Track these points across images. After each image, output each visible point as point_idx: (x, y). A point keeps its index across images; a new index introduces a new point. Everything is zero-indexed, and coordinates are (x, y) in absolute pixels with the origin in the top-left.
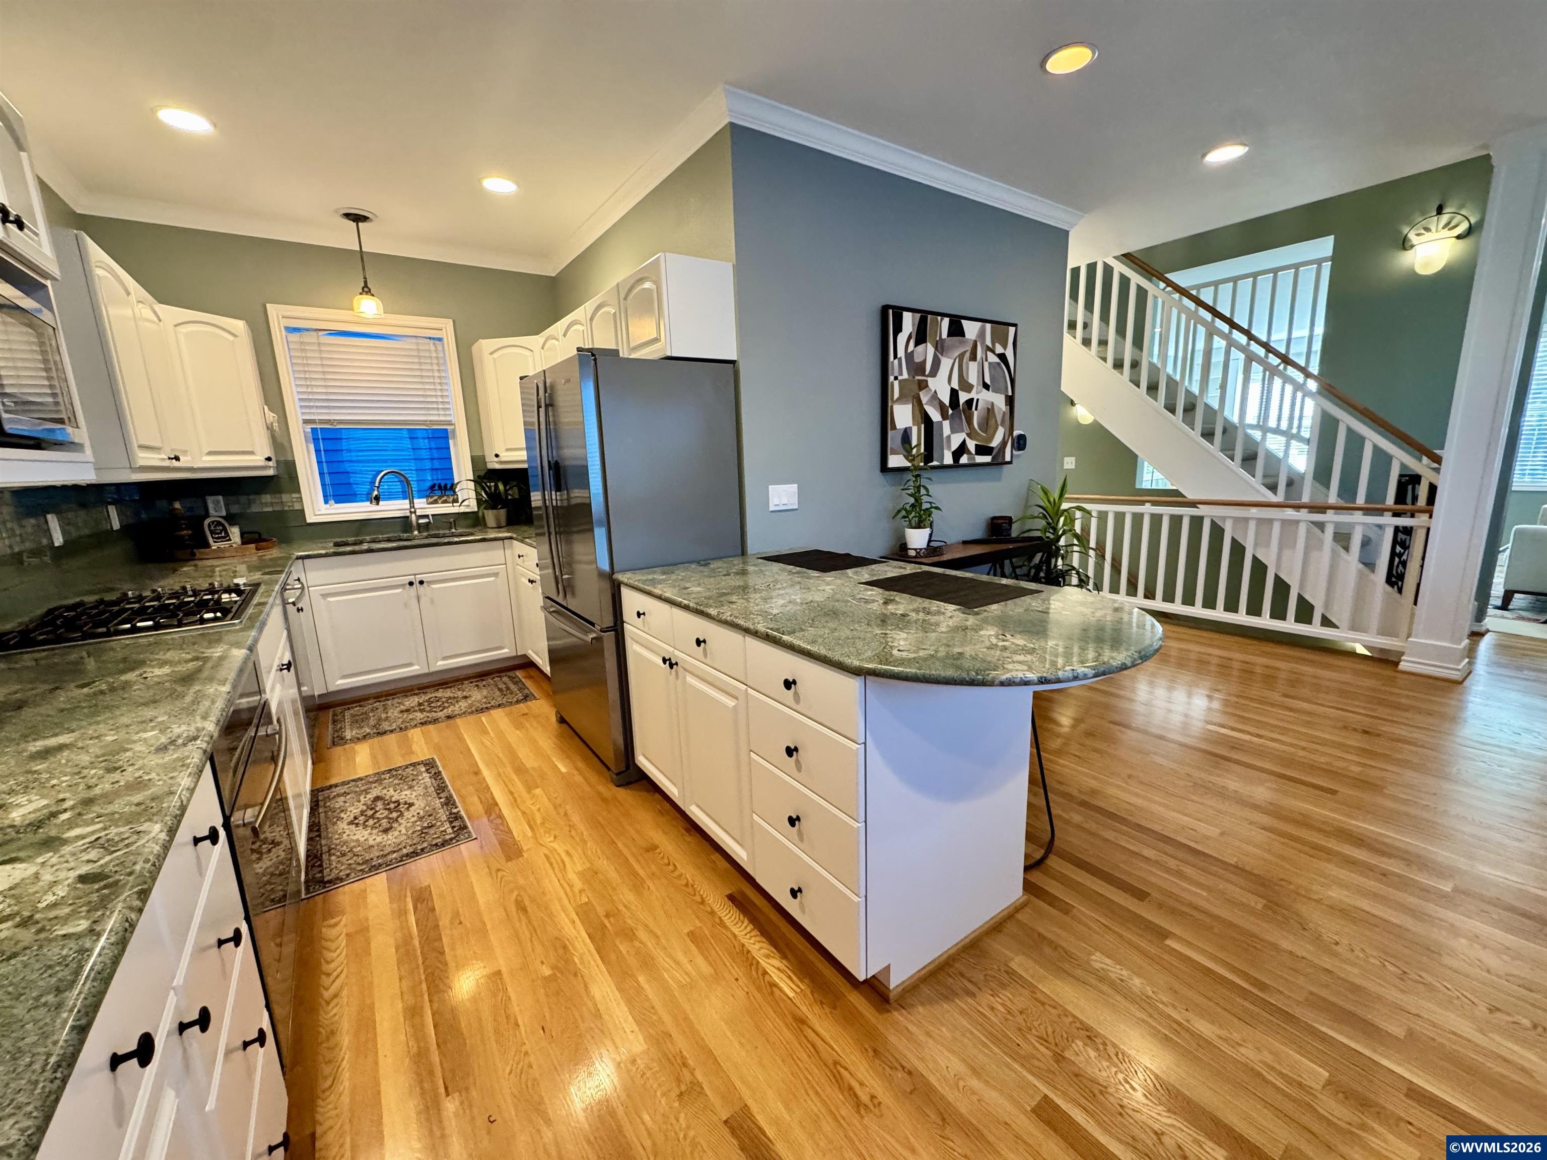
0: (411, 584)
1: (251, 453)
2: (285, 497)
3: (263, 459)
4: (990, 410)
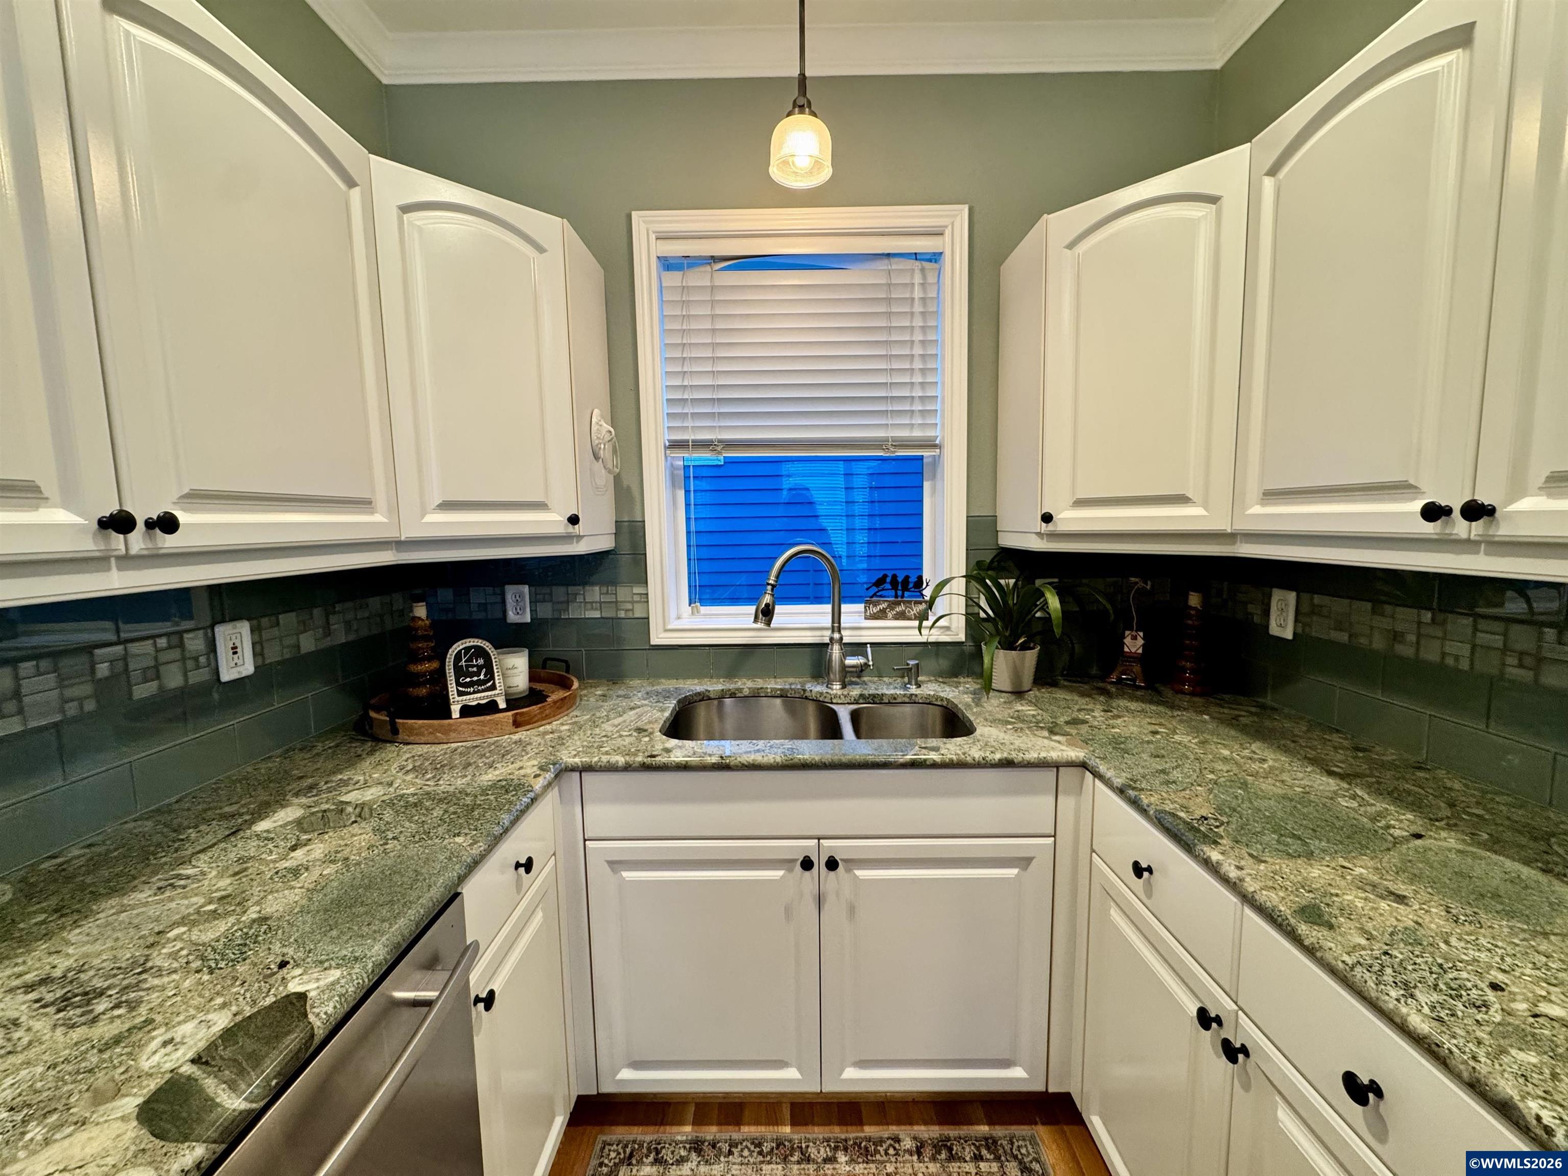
0: (807, 864)
1: (540, 506)
2: (623, 593)
3: (563, 519)
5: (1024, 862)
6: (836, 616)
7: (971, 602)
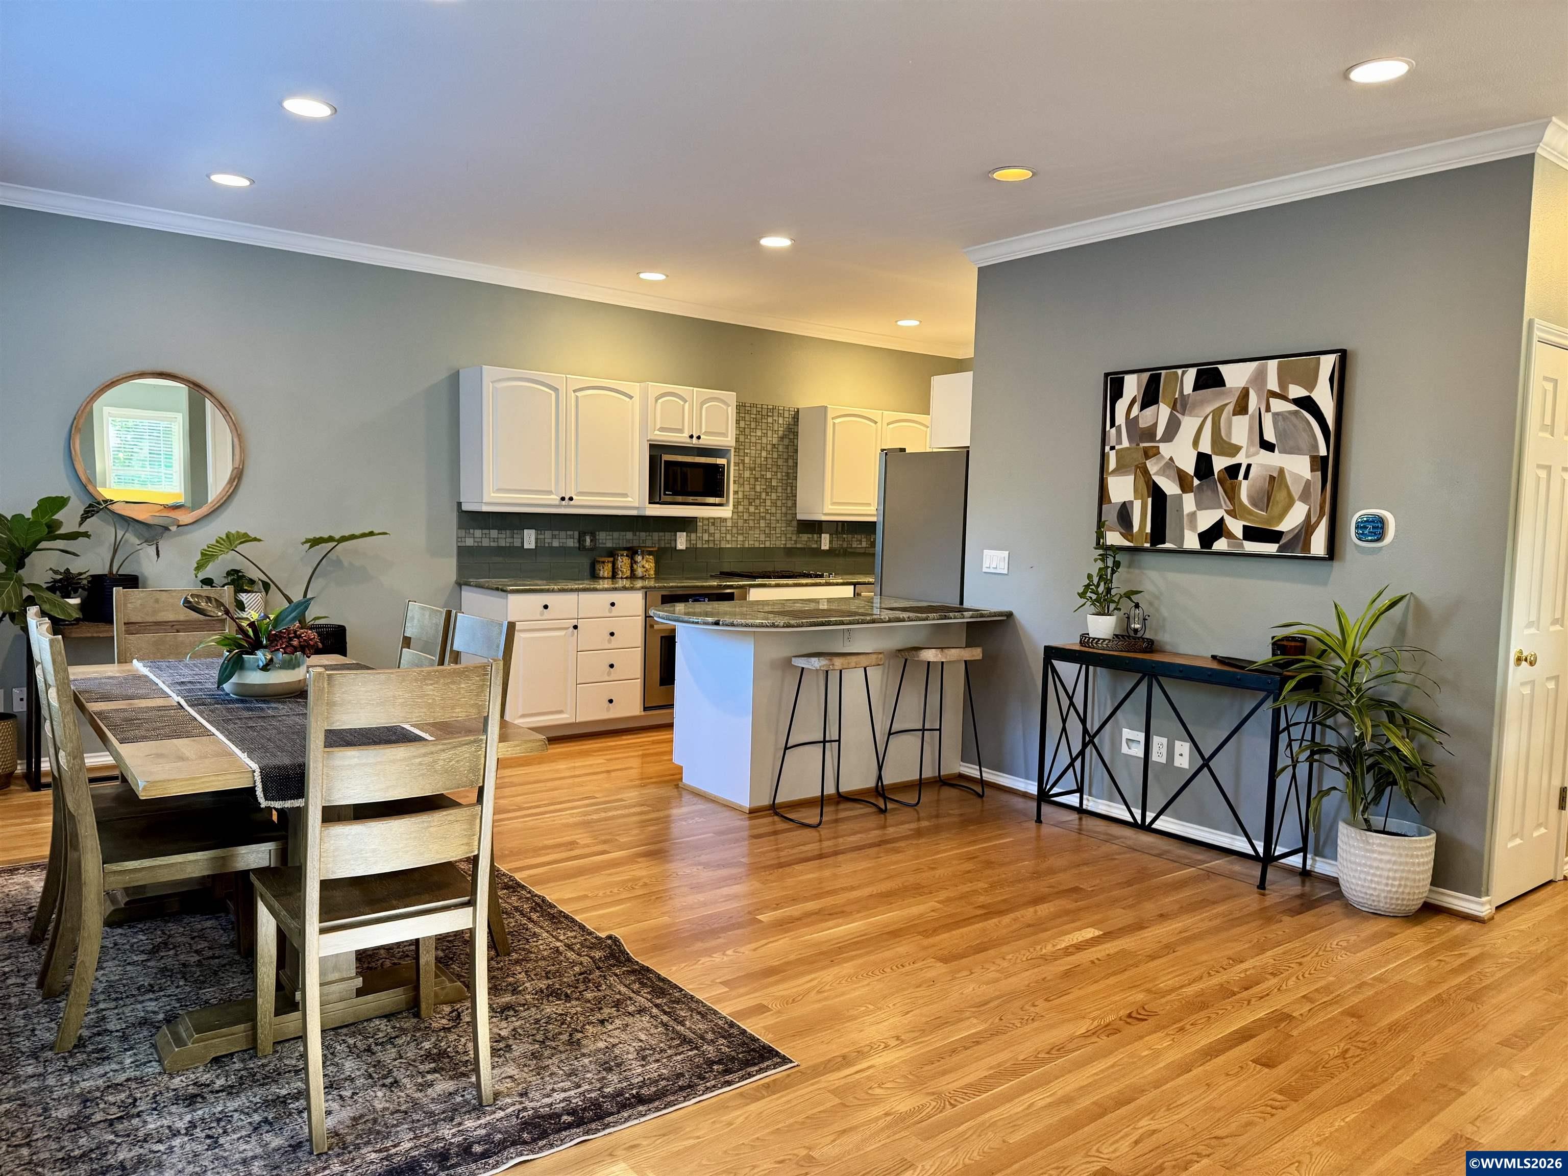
4: (1276, 480)
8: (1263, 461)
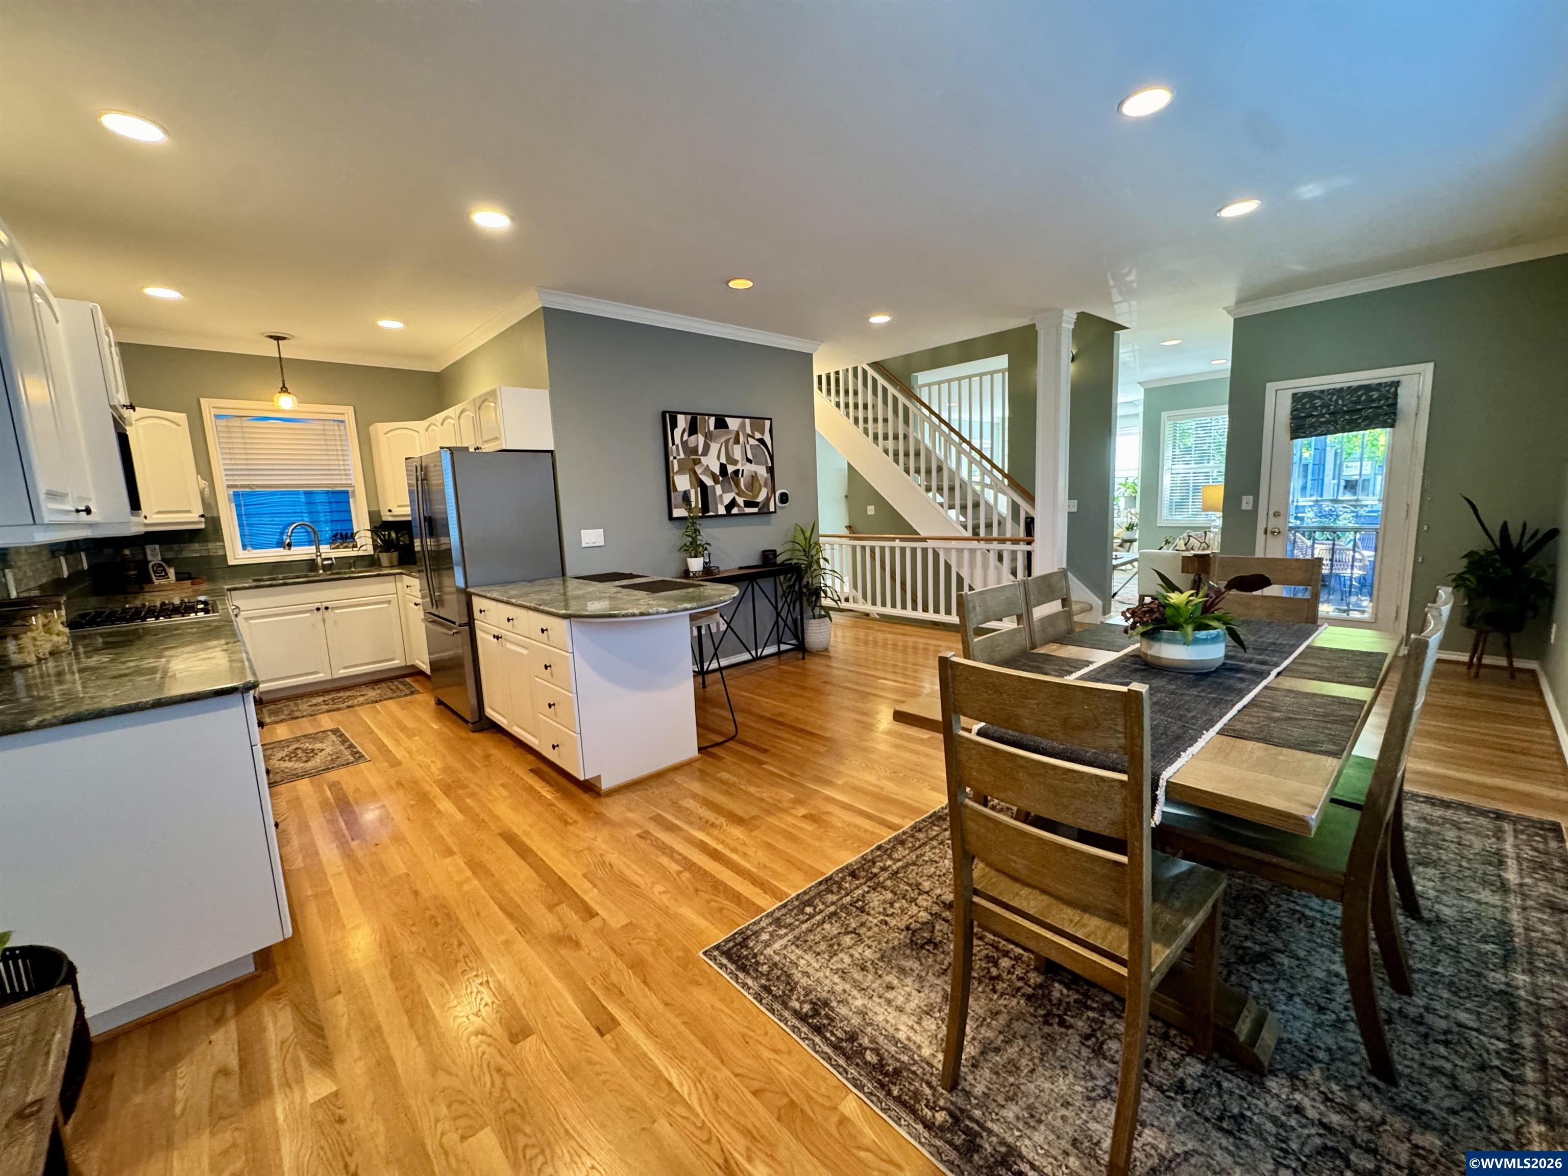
0: (318, 609)
1: (189, 512)
2: (211, 545)
3: (197, 516)
4: (754, 477)
5: (389, 602)
6: (318, 549)
7: (374, 541)
8: (749, 468)
